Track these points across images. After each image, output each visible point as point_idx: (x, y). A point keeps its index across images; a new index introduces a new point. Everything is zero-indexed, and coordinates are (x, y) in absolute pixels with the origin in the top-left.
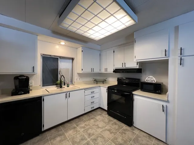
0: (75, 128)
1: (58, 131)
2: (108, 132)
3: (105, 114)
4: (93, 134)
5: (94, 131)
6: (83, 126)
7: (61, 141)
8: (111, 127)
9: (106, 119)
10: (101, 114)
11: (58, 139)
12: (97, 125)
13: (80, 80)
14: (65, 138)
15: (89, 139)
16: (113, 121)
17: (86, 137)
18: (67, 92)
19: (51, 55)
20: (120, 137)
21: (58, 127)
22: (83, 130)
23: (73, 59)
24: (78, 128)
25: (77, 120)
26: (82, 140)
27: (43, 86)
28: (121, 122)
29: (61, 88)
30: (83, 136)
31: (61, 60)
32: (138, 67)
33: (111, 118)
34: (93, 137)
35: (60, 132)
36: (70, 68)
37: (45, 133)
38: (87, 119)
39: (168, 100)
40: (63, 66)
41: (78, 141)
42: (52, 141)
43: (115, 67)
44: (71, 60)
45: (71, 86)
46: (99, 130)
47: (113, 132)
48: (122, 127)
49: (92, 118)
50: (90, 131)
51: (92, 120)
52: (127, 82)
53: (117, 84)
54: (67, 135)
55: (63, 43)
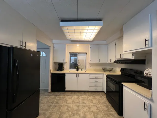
0: (79, 96)
1: (71, 94)
2: (96, 108)
3: (104, 97)
4: (85, 104)
5: (88, 102)
6: (84, 97)
7: (69, 98)
8: (101, 106)
9: (102, 100)
10: (101, 96)
11: (69, 97)
12: (92, 101)
13: (91, 67)
14: (72, 98)
15: (81, 104)
16: (107, 104)
17: (81, 102)
18: (77, 74)
19: (73, 53)
20: (102, 115)
21: (72, 92)
22: (82, 99)
23: (86, 53)
24: (80, 97)
25: (83, 93)
26: (78, 102)
27: (70, 69)
28: (113, 108)
29: (77, 71)
30: (80, 101)
31: (79, 54)
32: (134, 59)
33: (107, 102)
34: (84, 105)
35: (72, 95)
36: (85, 59)
37: (66, 92)
38: (89, 95)
39: (152, 99)
40: (80, 58)
41: (76, 102)
42: (66, 96)
43: (116, 58)
44: (85, 54)
45: (84, 71)
46: (91, 104)
47: (99, 110)
48: (111, 111)
49: (93, 96)
50: (85, 101)
51: (92, 97)
52: (128, 73)
53: (120, 74)
54: (73, 97)
55: (78, 45)
